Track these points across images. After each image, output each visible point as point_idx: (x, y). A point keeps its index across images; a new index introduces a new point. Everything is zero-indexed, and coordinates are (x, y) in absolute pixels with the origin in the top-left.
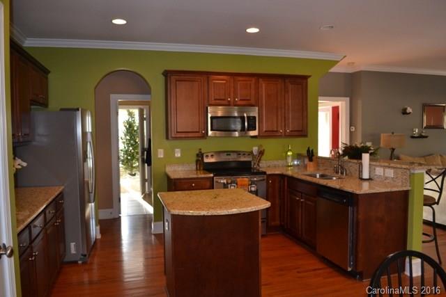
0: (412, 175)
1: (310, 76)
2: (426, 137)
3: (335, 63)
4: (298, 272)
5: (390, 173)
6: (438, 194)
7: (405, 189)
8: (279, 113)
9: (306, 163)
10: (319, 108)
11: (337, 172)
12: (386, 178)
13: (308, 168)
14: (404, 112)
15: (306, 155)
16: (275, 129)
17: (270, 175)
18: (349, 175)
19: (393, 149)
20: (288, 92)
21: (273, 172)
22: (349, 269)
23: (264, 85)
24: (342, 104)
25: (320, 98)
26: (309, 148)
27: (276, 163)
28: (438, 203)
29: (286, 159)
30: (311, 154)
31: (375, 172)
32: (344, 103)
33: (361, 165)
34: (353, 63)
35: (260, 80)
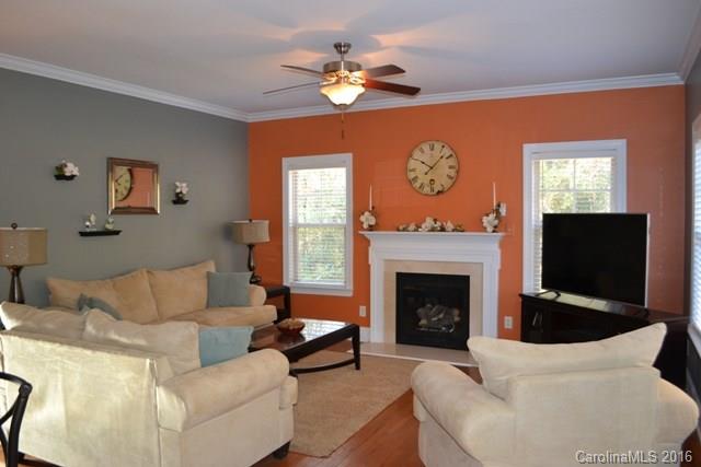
2: (117, 233)
14: (61, 175)
19: (17, 270)
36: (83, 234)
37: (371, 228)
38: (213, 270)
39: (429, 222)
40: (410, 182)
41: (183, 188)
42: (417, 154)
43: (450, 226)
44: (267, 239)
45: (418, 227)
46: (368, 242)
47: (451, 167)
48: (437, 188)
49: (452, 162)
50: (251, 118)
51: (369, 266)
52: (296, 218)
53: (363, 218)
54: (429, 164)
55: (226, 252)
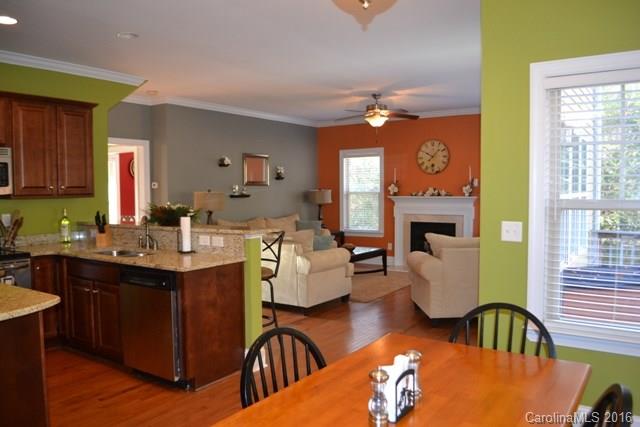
0: (246, 242)
1: (95, 105)
2: (248, 196)
3: (131, 89)
4: (101, 400)
5: (219, 241)
6: (276, 264)
7: (240, 260)
8: (47, 160)
9: (92, 235)
10: (109, 154)
11: (144, 246)
12: (214, 249)
13: (98, 244)
14: (222, 164)
15: (94, 223)
16: (42, 185)
17: (37, 258)
18: (163, 249)
19: (210, 213)
20: (61, 126)
21: (42, 253)
22: (176, 379)
23: (21, 113)
24: (139, 150)
25: (110, 139)
26: (98, 213)
27: (43, 238)
28: (275, 276)
29: (60, 231)
30: (101, 222)
31: (198, 242)
32: (141, 148)
33: (179, 233)
34: (155, 92)
35: (15, 104)
36: (232, 196)
37: (395, 194)
38: (298, 219)
39: (431, 190)
40: (420, 166)
41: (282, 170)
42: (424, 148)
43: (443, 192)
44: (330, 201)
45: (424, 193)
46: (393, 203)
47: (445, 156)
48: (436, 169)
49: (445, 153)
50: (319, 125)
51: (393, 218)
52: (348, 188)
53: (390, 188)
54: (432, 154)
55: (304, 208)
